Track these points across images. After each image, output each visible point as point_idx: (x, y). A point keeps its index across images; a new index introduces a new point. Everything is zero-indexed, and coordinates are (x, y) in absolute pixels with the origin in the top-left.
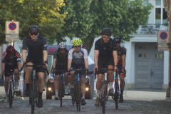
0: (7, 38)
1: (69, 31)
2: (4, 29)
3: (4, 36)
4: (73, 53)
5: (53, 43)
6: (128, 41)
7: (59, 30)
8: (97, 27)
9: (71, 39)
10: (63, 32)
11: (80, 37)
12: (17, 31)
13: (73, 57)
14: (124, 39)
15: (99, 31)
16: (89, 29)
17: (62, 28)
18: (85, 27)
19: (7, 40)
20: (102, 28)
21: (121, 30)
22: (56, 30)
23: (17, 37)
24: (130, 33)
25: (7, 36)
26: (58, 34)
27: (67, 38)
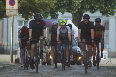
0: (8, 13)
1: (61, 7)
2: (5, 5)
3: (5, 11)
4: (60, 29)
5: (47, 17)
6: (113, 15)
7: (53, 6)
8: (85, 3)
9: (63, 13)
10: (56, 8)
11: (71, 12)
12: (16, 7)
13: (60, 32)
14: (109, 14)
15: (88, 7)
16: (78, 5)
17: (55, 4)
18: (75, 3)
19: (7, 14)
20: (90, 4)
21: (106, 5)
22: (50, 6)
23: (16, 11)
24: (114, 8)
25: (7, 11)
26: (52, 9)
27: (59, 13)
